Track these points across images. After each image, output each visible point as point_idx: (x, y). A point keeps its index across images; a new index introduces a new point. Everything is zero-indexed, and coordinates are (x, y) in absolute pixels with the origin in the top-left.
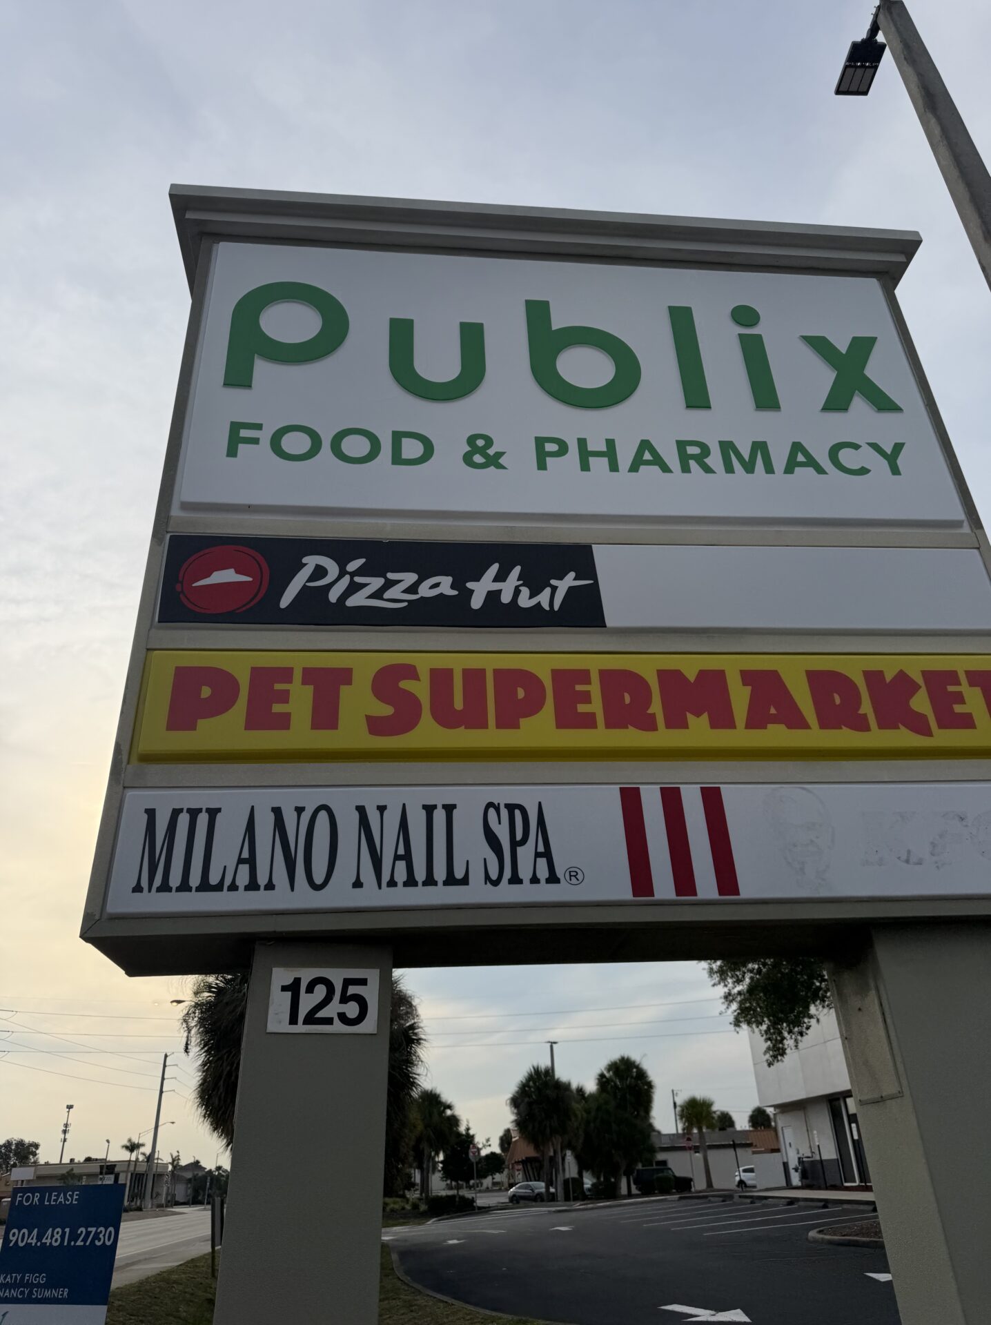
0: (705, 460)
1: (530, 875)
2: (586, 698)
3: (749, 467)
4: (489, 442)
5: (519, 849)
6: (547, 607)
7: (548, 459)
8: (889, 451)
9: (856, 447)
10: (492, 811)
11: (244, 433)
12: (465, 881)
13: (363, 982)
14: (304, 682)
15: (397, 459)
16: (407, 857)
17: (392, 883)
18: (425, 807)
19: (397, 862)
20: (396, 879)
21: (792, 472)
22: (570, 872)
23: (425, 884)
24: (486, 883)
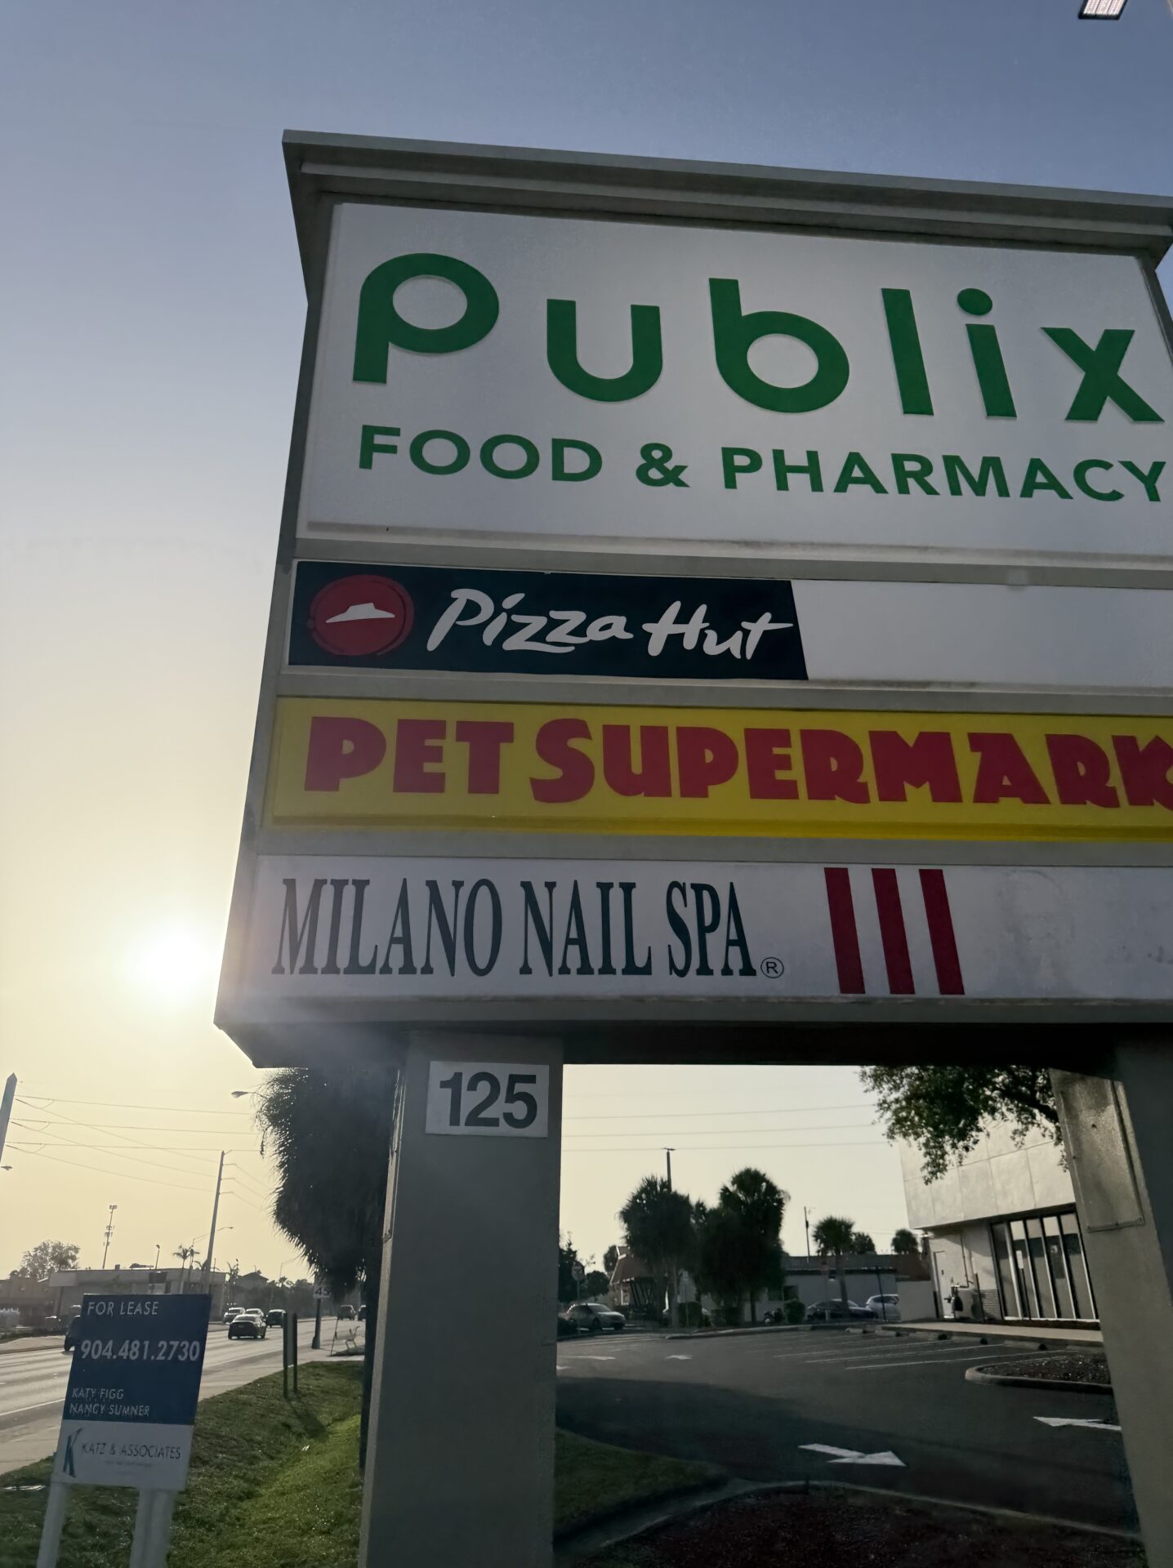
0: (926, 478)
1: (722, 966)
2: (785, 762)
3: (979, 488)
4: (667, 453)
5: (709, 937)
6: (737, 654)
7: (739, 477)
8: (1146, 471)
9: (1107, 466)
10: (676, 892)
11: (379, 439)
12: (647, 970)
13: (531, 1079)
14: (460, 737)
15: (559, 474)
16: (581, 941)
17: (564, 970)
18: (599, 885)
19: (570, 947)
20: (569, 964)
21: (1030, 495)
22: (767, 963)
23: (601, 972)
24: (671, 974)
